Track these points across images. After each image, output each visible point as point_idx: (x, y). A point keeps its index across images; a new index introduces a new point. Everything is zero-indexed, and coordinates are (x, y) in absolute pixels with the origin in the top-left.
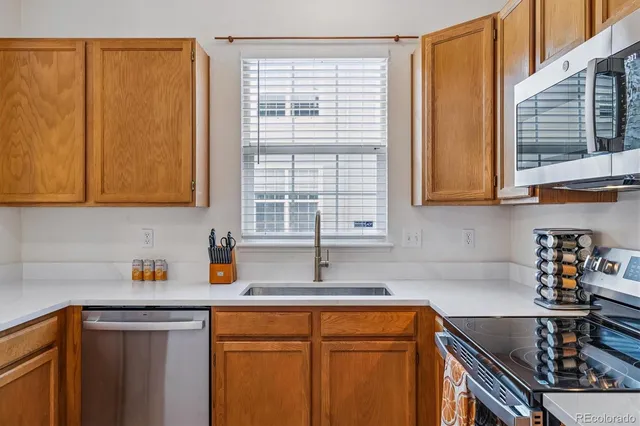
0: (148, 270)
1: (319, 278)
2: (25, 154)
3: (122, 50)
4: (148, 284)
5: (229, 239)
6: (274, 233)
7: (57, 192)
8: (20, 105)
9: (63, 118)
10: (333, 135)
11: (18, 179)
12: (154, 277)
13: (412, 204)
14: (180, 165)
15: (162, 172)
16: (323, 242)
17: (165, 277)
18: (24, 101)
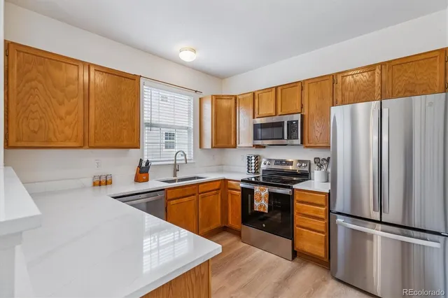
0: (103, 179)
1: (175, 175)
2: (41, 118)
3: (106, 73)
4: (103, 187)
5: (148, 163)
6: (159, 159)
7: (65, 141)
8: (37, 88)
9: (69, 101)
10: (173, 121)
11: (35, 132)
12: (106, 183)
13: (200, 147)
14: (134, 131)
15: (125, 133)
16: (177, 162)
17: (111, 183)
18: (40, 86)
